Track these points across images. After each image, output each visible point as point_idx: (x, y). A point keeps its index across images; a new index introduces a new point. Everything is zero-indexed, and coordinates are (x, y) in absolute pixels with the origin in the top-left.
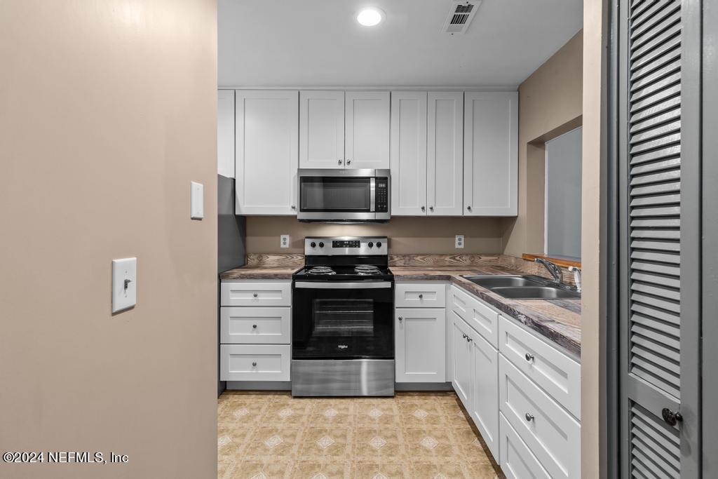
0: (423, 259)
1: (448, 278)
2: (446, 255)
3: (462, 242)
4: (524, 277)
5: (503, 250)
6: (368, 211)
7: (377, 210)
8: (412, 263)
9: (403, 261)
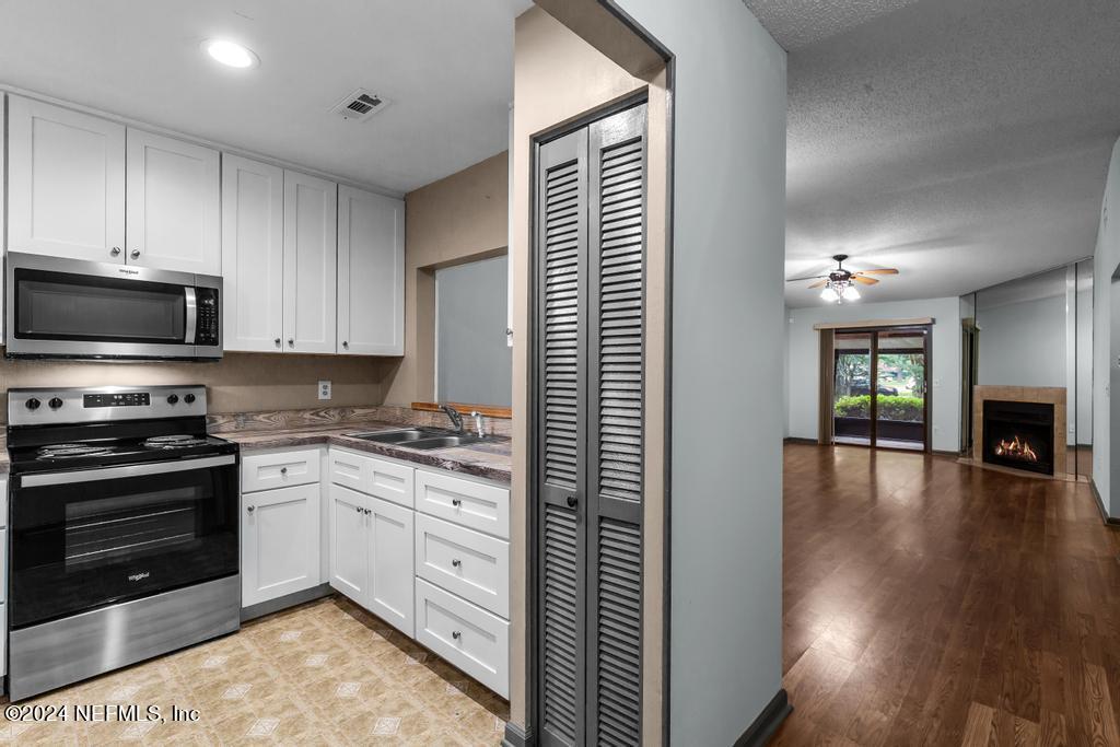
0: (268, 418)
1: (325, 441)
2: (304, 410)
3: (329, 390)
4: (417, 430)
5: (383, 400)
6: (181, 342)
7: (198, 341)
8: (249, 425)
9: (234, 424)
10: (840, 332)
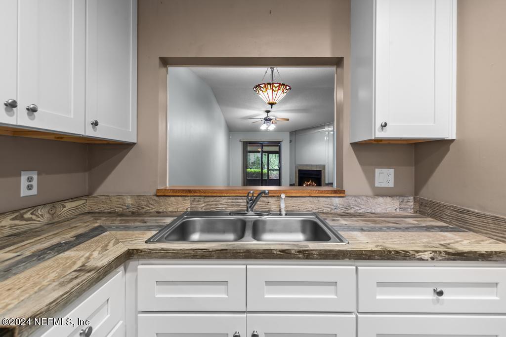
10: (250, 143)
